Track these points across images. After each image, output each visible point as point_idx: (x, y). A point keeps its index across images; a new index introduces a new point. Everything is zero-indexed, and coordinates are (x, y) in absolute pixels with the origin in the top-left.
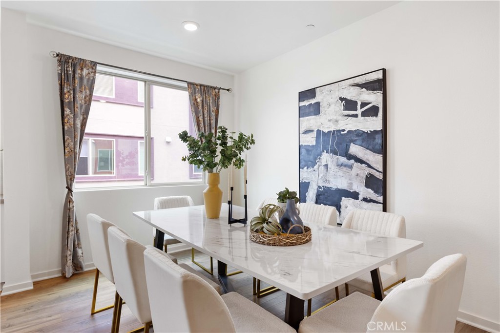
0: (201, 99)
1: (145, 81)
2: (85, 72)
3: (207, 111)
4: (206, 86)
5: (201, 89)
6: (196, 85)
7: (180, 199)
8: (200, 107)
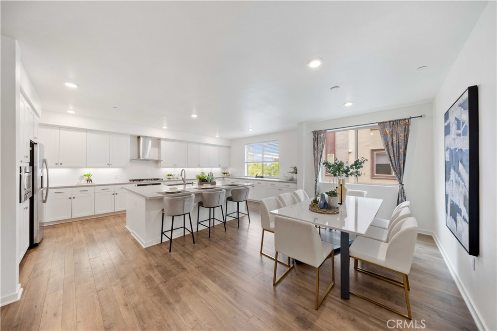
0: (391, 130)
1: (355, 129)
2: (322, 135)
3: (396, 137)
4: (395, 121)
5: (390, 124)
6: (386, 122)
7: (359, 192)
8: (389, 136)
